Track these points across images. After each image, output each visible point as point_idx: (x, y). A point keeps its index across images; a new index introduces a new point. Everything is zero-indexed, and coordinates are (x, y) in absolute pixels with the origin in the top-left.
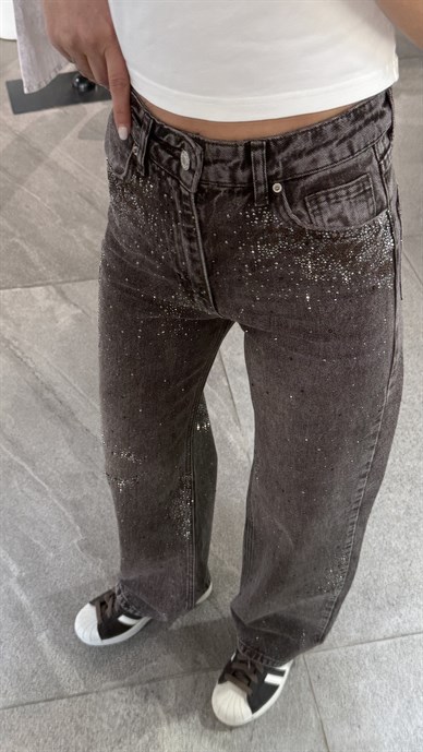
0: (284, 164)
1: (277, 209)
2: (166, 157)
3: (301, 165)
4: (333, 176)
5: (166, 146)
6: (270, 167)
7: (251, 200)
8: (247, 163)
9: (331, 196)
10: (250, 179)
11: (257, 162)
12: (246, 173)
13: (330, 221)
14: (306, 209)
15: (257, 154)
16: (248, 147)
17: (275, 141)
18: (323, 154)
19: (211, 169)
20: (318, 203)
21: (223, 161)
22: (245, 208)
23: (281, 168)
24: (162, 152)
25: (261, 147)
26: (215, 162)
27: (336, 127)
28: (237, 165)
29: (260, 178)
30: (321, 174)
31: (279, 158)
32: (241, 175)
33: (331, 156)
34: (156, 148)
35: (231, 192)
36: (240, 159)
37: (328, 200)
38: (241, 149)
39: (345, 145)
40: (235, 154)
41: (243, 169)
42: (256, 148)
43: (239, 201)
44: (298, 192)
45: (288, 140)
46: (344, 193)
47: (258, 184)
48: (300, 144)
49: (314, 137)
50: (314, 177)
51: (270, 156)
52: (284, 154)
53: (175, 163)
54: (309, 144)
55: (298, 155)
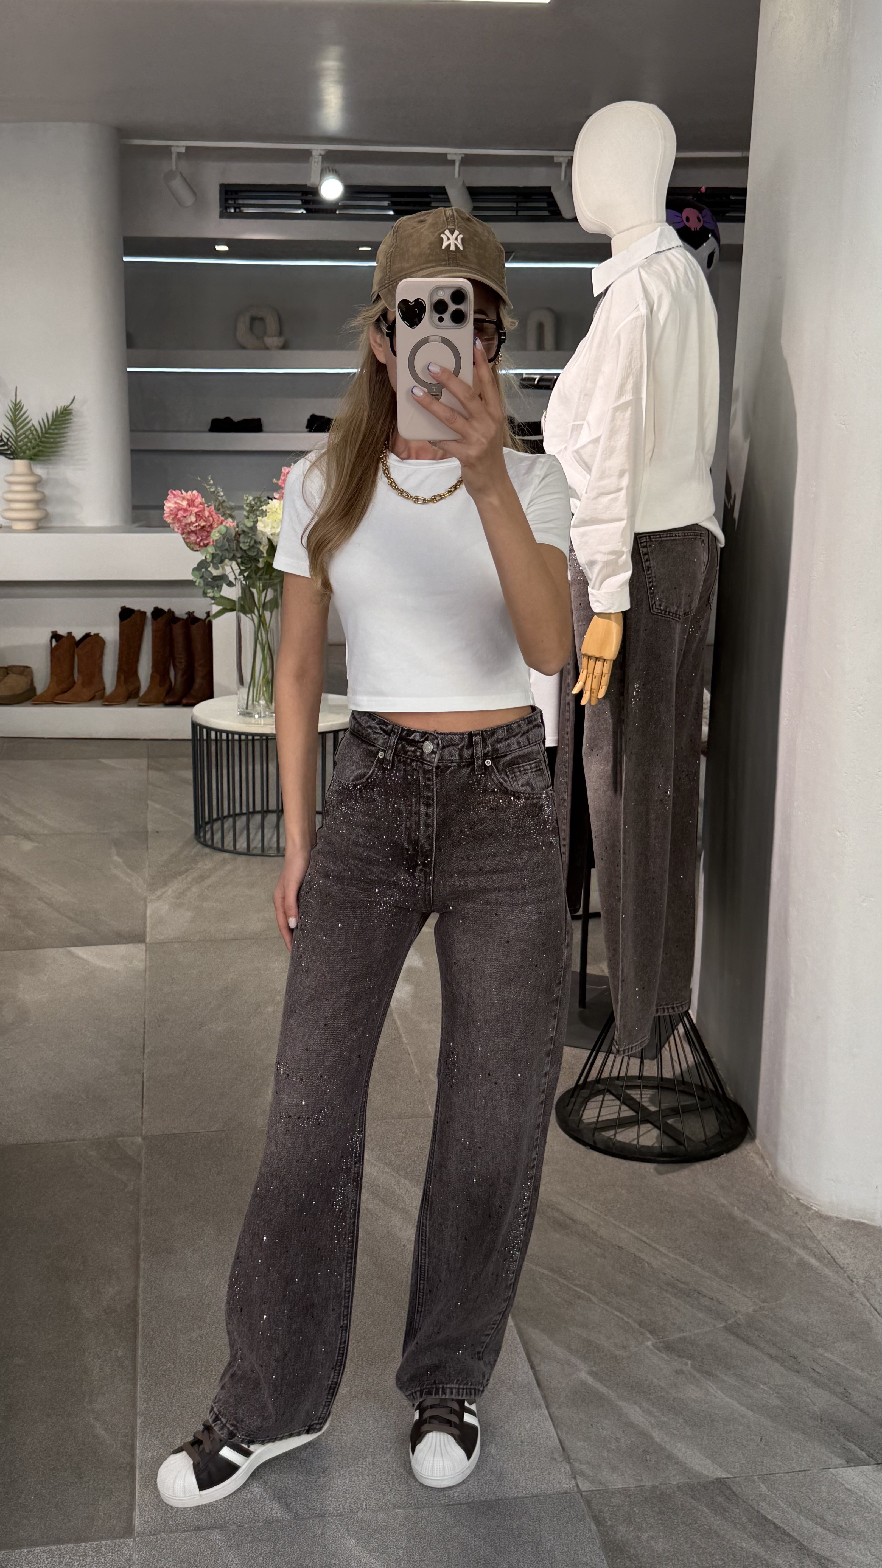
0: (492, 746)
1: (490, 775)
2: (411, 749)
3: (502, 746)
4: (519, 756)
5: (413, 743)
6: (484, 748)
7: (473, 770)
8: (470, 745)
9: (522, 769)
10: (472, 755)
11: (477, 744)
12: (470, 752)
13: (523, 785)
14: (508, 777)
15: (477, 739)
16: (471, 735)
17: (486, 731)
18: (513, 741)
19: (446, 751)
20: (514, 773)
21: (454, 745)
22: (469, 776)
23: (490, 748)
24: (408, 747)
25: (479, 734)
26: (448, 746)
27: (519, 726)
28: (463, 747)
29: (479, 754)
30: (513, 755)
31: (489, 742)
32: (467, 753)
33: (518, 743)
34: (403, 746)
35: (459, 766)
36: (466, 743)
37: (520, 771)
38: (466, 736)
39: (525, 737)
40: (462, 740)
41: (467, 749)
42: (476, 735)
43: (465, 772)
44: (501, 766)
45: (493, 731)
46: (529, 767)
47: (478, 758)
48: (500, 734)
49: (508, 730)
50: (509, 758)
51: (484, 740)
52: (491, 740)
53: (419, 752)
54: (505, 735)
55: (499, 741)
